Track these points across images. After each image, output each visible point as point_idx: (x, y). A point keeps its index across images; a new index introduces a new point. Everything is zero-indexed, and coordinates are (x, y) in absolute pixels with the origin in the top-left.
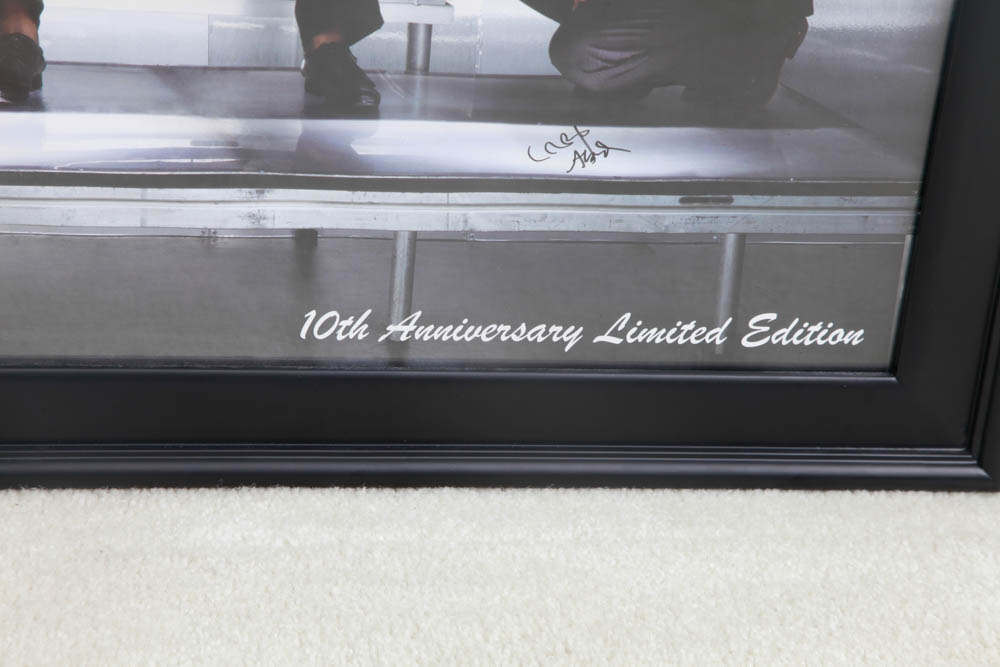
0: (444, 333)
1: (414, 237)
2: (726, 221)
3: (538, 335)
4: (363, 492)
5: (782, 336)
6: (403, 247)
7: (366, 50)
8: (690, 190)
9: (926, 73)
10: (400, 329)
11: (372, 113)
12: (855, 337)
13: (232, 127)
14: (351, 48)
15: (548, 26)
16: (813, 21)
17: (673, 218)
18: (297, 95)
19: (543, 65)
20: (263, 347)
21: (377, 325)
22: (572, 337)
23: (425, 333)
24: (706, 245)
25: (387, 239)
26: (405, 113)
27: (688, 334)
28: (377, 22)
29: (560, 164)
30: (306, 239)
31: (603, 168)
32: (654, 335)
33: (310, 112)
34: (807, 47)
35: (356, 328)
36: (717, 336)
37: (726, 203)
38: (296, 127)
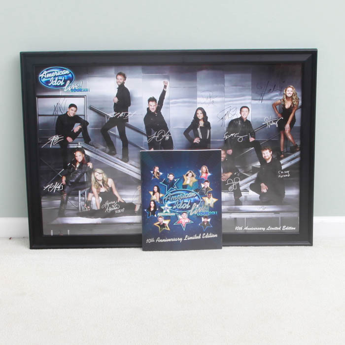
0: (250, 229)
1: (247, 218)
2: (280, 215)
3: (260, 229)
4: (243, 247)
5: (287, 229)
6: (245, 219)
7: (241, 198)
8: (275, 212)
9: (298, 199)
10: (246, 228)
11: (242, 205)
12: (295, 229)
13: (227, 207)
14: (240, 198)
15: (259, 195)
16: (286, 194)
17: (274, 215)
18: (234, 204)
19: (259, 200)
20: (231, 231)
21: (243, 228)
22: (264, 229)
23: (249, 229)
24: (278, 218)
25: (244, 218)
26: (245, 205)
27: (276, 228)
28: (241, 196)
29: (261, 210)
30: (235, 219)
31: (266, 210)
32: (273, 229)
33: (235, 205)
34: (285, 197)
35: (241, 229)
36: (280, 229)
37: (279, 214)
38: (234, 207)
